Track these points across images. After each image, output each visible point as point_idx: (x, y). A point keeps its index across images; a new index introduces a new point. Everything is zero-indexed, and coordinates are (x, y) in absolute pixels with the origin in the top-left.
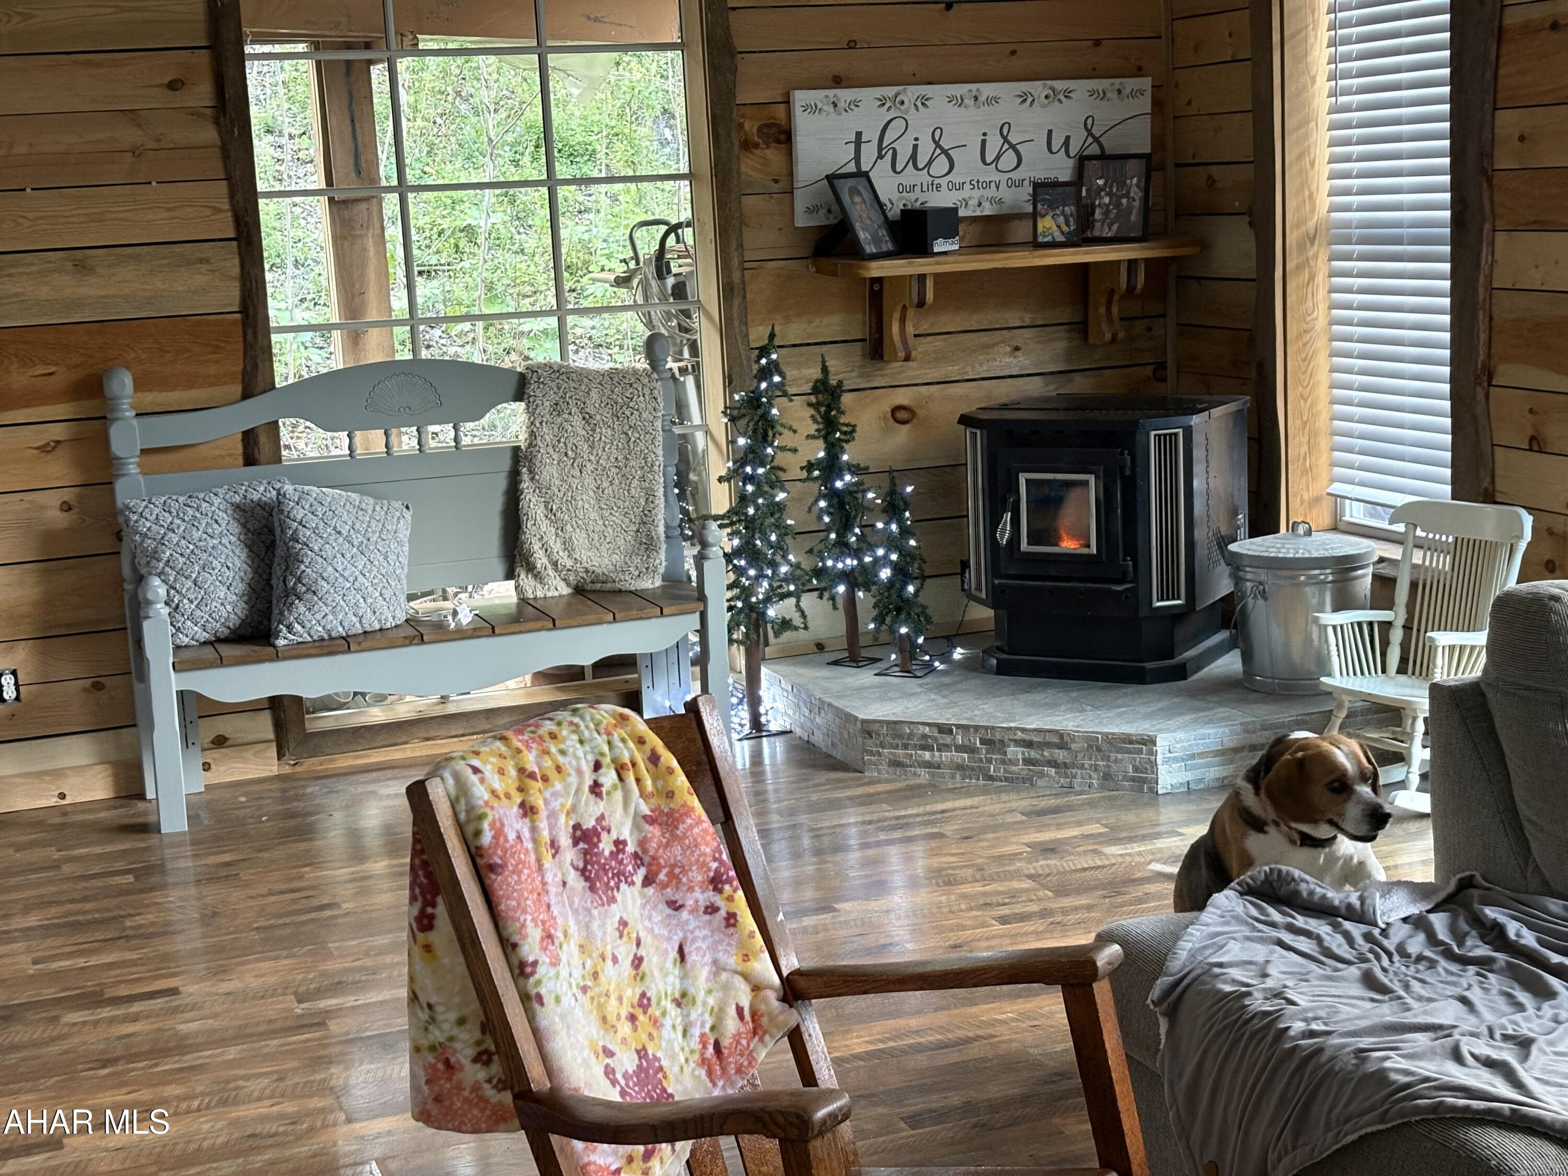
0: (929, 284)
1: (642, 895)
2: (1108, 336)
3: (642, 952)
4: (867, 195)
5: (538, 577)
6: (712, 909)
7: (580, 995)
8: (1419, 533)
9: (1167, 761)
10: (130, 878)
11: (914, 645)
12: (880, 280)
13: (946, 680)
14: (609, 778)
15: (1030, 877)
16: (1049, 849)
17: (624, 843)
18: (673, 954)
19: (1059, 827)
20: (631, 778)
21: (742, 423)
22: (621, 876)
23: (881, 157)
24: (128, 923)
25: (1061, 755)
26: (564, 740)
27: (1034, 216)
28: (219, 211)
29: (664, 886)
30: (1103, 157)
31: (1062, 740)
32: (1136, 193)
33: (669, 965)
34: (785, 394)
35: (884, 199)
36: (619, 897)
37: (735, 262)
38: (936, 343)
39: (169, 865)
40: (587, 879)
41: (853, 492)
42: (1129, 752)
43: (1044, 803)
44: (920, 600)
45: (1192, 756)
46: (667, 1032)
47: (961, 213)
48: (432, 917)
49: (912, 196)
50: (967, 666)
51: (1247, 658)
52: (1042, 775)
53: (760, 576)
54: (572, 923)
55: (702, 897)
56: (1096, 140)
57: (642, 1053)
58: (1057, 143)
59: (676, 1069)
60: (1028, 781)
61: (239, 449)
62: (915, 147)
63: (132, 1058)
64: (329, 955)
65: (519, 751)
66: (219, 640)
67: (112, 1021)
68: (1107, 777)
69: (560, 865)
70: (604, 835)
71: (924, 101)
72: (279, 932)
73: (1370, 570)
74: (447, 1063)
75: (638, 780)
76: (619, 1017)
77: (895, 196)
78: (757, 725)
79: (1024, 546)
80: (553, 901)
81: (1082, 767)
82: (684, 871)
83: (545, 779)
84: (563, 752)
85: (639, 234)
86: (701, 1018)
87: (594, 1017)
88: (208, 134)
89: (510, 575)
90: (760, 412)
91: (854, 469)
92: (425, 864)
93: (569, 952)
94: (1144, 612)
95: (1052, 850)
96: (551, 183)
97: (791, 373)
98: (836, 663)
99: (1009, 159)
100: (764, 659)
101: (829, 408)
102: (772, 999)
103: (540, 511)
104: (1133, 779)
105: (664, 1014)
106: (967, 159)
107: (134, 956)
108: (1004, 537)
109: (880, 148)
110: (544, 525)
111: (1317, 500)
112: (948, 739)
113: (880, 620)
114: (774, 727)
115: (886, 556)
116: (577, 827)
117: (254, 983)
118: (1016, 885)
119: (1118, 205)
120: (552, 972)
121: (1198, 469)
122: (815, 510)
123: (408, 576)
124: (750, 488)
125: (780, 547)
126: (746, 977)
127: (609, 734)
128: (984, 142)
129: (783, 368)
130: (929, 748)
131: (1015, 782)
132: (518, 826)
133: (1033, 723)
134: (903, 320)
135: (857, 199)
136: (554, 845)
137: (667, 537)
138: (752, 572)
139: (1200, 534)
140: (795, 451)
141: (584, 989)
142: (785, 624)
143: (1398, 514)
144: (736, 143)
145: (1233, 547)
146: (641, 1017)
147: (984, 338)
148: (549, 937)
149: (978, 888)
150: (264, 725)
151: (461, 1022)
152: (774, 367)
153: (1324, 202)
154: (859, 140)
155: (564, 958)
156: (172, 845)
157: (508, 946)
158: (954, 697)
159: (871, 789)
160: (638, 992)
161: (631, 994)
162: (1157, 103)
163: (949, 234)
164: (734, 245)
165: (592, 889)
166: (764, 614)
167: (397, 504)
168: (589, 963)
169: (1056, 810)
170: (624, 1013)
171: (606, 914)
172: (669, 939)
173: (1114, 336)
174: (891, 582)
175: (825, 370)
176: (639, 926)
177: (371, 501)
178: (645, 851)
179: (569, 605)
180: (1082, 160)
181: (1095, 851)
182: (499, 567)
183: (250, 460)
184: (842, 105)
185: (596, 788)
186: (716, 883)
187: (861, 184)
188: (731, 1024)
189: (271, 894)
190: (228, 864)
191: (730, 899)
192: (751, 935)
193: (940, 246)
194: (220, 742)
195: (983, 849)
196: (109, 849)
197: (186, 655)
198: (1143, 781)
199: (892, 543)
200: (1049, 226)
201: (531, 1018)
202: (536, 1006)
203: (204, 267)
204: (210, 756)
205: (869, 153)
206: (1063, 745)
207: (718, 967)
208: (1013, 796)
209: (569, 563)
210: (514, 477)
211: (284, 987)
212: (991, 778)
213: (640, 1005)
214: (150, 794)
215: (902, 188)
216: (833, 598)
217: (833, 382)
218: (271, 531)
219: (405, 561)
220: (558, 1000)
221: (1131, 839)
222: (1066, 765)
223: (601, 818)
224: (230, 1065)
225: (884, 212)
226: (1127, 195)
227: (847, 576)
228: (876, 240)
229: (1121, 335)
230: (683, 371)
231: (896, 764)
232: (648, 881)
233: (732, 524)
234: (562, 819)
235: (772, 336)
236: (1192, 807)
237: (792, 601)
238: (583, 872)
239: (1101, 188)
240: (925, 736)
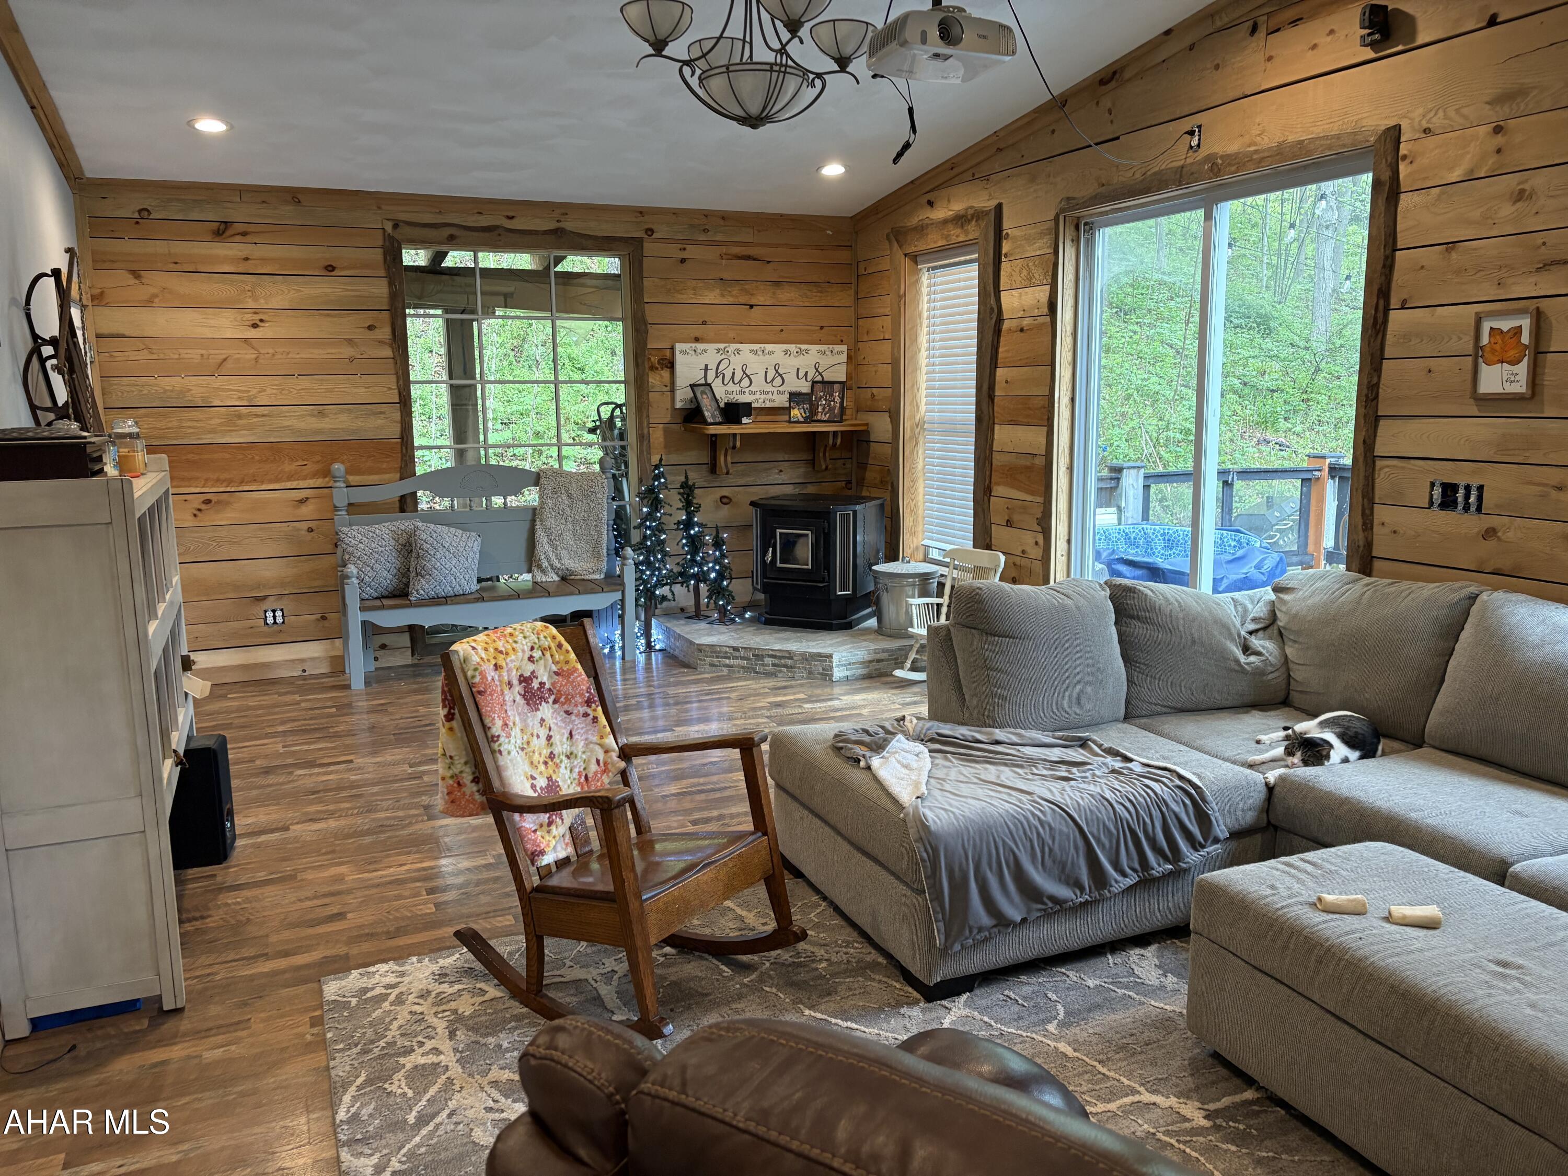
0: (738, 438)
1: (553, 708)
2: (824, 467)
3: (551, 733)
4: (710, 395)
5: (543, 571)
6: (586, 715)
7: (520, 752)
8: (956, 562)
9: (838, 666)
10: (334, 710)
11: (726, 610)
12: (715, 435)
13: (740, 627)
14: (537, 654)
15: (767, 717)
16: (778, 705)
17: (544, 684)
18: (567, 735)
19: (785, 695)
20: (548, 655)
21: (645, 501)
22: (543, 699)
23: (717, 377)
24: (331, 730)
25: (789, 662)
26: (517, 636)
27: (789, 409)
28: (390, 389)
29: (563, 704)
30: (823, 382)
31: (790, 655)
32: (838, 399)
33: (565, 740)
34: (667, 488)
35: (718, 397)
36: (541, 708)
37: (645, 424)
38: (740, 467)
39: (354, 704)
40: (525, 699)
41: (699, 536)
42: (820, 661)
43: (780, 684)
44: (730, 588)
45: (850, 664)
46: (562, 770)
47: (754, 405)
48: (454, 714)
49: (732, 397)
50: (751, 620)
51: (880, 621)
52: (780, 671)
53: (652, 575)
54: (517, 719)
55: (582, 709)
56: (820, 374)
57: (549, 779)
58: (801, 374)
59: (566, 786)
60: (774, 675)
61: (397, 505)
62: (734, 373)
63: (326, 791)
64: (427, 747)
65: (494, 641)
66: (383, 597)
67: (319, 774)
68: (810, 672)
69: (513, 694)
70: (534, 680)
71: (738, 351)
72: (404, 736)
73: (936, 580)
74: (459, 784)
75: (552, 656)
76: (539, 762)
77: (723, 396)
78: (649, 646)
79: (778, 565)
80: (508, 709)
81: (799, 668)
82: (573, 697)
83: (507, 654)
84: (516, 642)
85: (602, 409)
86: (578, 764)
87: (527, 762)
88: (388, 352)
89: (529, 571)
90: (654, 496)
91: (700, 525)
92: (450, 691)
93: (516, 732)
94: (832, 597)
95: (779, 705)
96: (556, 383)
97: (670, 478)
98: (689, 618)
99: (778, 381)
100: (654, 615)
101: (688, 495)
102: (614, 755)
103: (545, 540)
104: (822, 674)
105: (561, 762)
106: (758, 380)
107: (330, 745)
108: (769, 558)
109: (717, 373)
110: (547, 547)
111: (917, 548)
112: (737, 654)
113: (710, 597)
114: (657, 647)
115: (713, 567)
116: (521, 676)
117: (389, 758)
118: (760, 720)
119: (829, 405)
120: (507, 740)
121: (860, 531)
122: (680, 544)
123: (478, 569)
124: (648, 532)
125: (662, 561)
126: (601, 746)
127: (538, 634)
128: (766, 372)
129: (667, 476)
130: (729, 658)
131: (767, 675)
132: (493, 674)
133: (777, 647)
134: (726, 455)
135: (705, 396)
136: (510, 684)
137: (608, 555)
138: (648, 573)
139: (860, 561)
140: (671, 515)
141: (523, 749)
142: (664, 598)
143: (946, 553)
144: (647, 366)
145: (874, 568)
146: (550, 763)
147: (767, 465)
148: (506, 725)
149: (742, 722)
150: (405, 640)
151: (466, 763)
152: (661, 475)
153: (923, 408)
154: (706, 368)
155: (513, 734)
156: (356, 695)
157: (485, 728)
158: (742, 635)
159: (699, 677)
160: (549, 751)
161: (546, 752)
162: (849, 357)
163: (749, 415)
164: (645, 415)
165: (528, 704)
166: (654, 593)
167: (473, 534)
168: (525, 737)
169: (785, 688)
170: (542, 760)
171: (535, 716)
172: (565, 728)
173: (827, 467)
174: (715, 579)
175: (687, 477)
176: (550, 721)
177: (461, 532)
178: (555, 688)
179: (558, 586)
180: (814, 383)
181: (800, 706)
182: (525, 567)
183: (402, 510)
184: (698, 351)
185: (531, 659)
186: (588, 703)
187: (707, 389)
188: (593, 767)
189: (401, 718)
190: (382, 704)
191: (595, 710)
192: (604, 727)
193: (745, 420)
194: (383, 647)
195: (748, 704)
196: (324, 696)
197: (368, 603)
198: (826, 675)
199: (716, 561)
200: (796, 413)
201: (496, 761)
202: (498, 755)
203: (382, 416)
204: (378, 654)
205: (711, 375)
206: (790, 658)
207: (588, 743)
208: (766, 681)
209: (559, 566)
210: (533, 521)
211: (404, 761)
212: (757, 673)
213: (550, 757)
214: (347, 672)
215: (727, 392)
216: (688, 586)
217: (690, 483)
218: (410, 545)
219: (477, 562)
220: (509, 753)
221: (817, 701)
222: (791, 667)
223: (533, 672)
224: (373, 794)
225: (718, 403)
226: (834, 401)
227: (694, 576)
228: (713, 416)
229: (830, 467)
230: (622, 476)
231: (712, 665)
232: (555, 702)
233: (640, 549)
234: (514, 672)
235: (661, 460)
236: (848, 687)
237: (668, 587)
238: (524, 696)
239: (821, 397)
240: (726, 652)
